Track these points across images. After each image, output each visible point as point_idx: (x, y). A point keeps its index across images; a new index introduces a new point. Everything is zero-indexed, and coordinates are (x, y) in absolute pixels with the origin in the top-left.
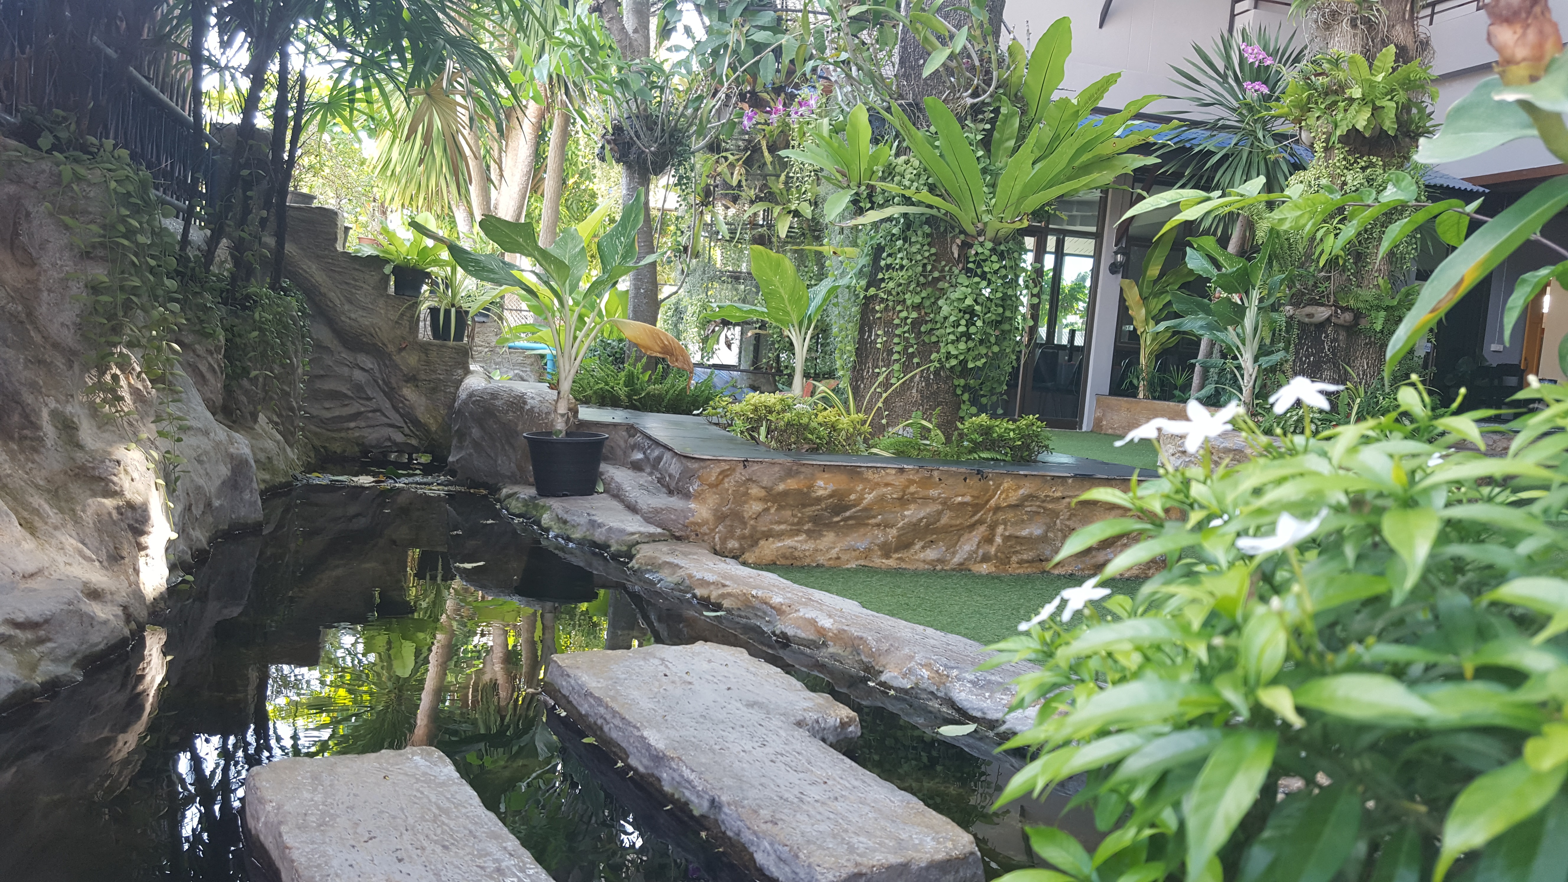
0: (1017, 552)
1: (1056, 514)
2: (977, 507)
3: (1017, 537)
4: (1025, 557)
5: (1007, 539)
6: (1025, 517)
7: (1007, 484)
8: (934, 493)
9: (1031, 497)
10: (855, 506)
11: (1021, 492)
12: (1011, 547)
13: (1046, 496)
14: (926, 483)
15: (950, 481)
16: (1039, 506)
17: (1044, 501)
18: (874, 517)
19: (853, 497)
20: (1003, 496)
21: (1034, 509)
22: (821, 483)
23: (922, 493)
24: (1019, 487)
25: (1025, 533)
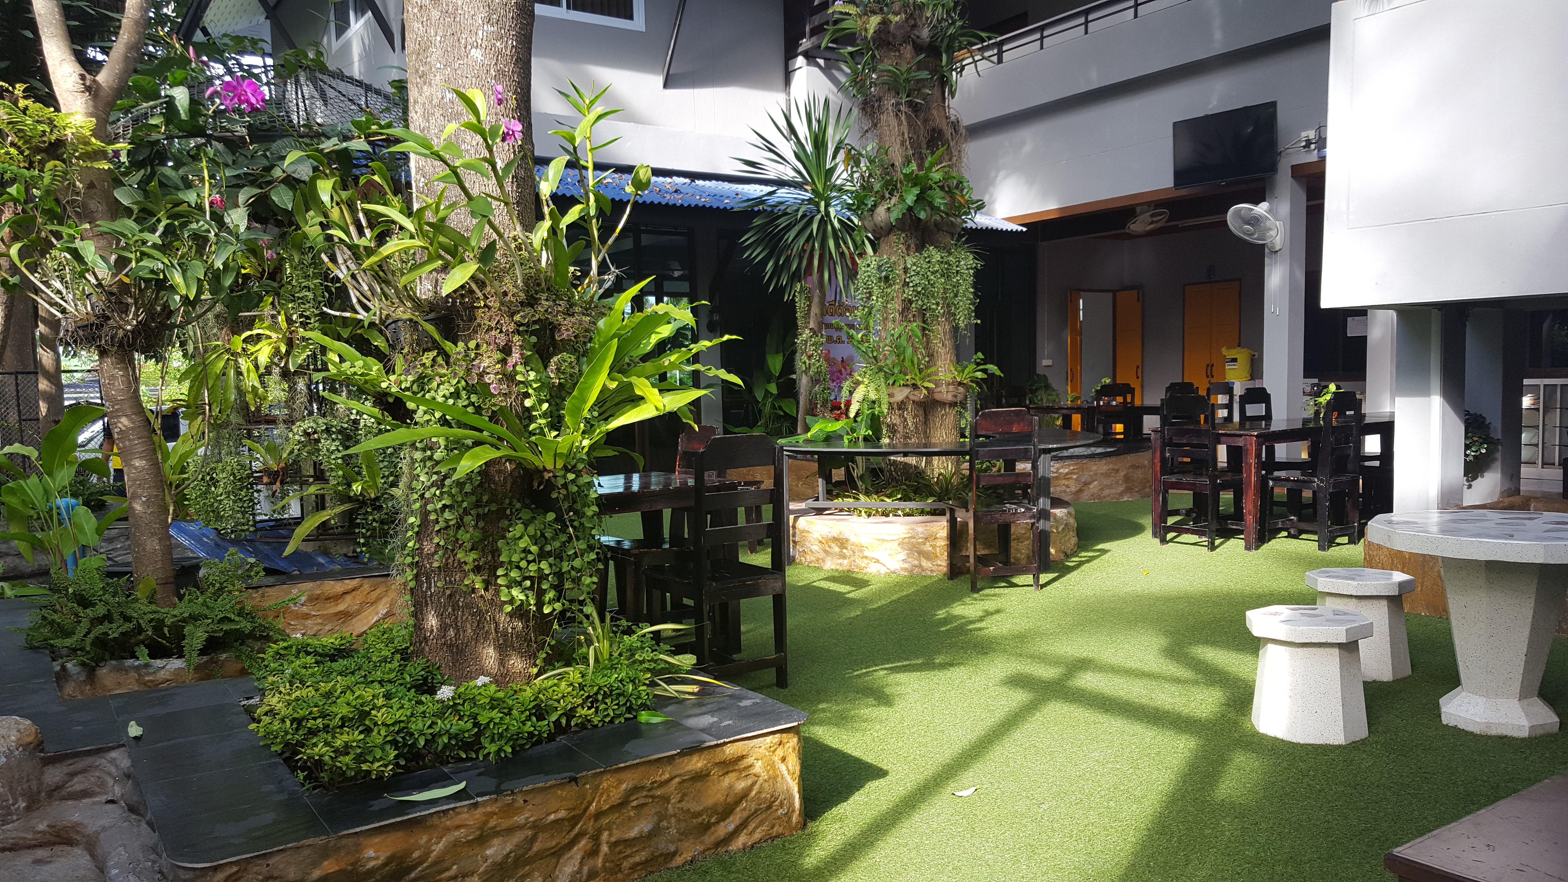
0: (628, 856)
1: (666, 799)
2: (573, 820)
3: (626, 841)
4: (637, 859)
5: (613, 845)
6: (632, 814)
7: (606, 782)
8: (520, 819)
9: (636, 789)
10: (420, 863)
11: (624, 786)
12: (620, 852)
13: (653, 783)
14: (509, 810)
15: (538, 799)
16: (646, 796)
17: (650, 790)
18: (447, 869)
19: (416, 855)
20: (604, 798)
21: (642, 801)
22: (371, 853)
23: (506, 824)
24: (620, 782)
25: (633, 833)
